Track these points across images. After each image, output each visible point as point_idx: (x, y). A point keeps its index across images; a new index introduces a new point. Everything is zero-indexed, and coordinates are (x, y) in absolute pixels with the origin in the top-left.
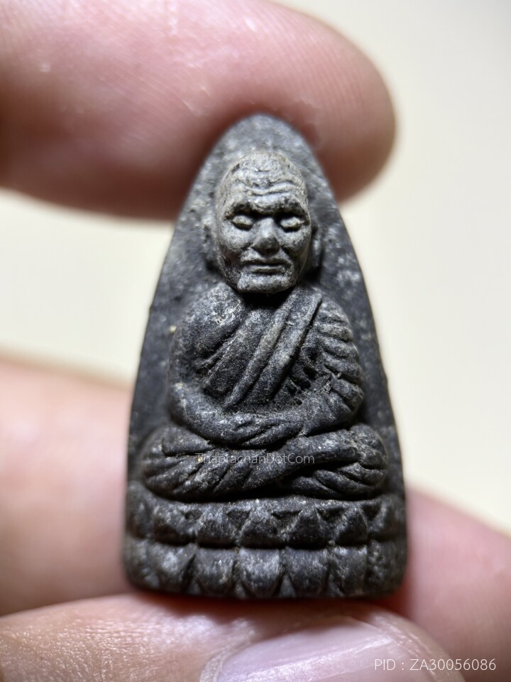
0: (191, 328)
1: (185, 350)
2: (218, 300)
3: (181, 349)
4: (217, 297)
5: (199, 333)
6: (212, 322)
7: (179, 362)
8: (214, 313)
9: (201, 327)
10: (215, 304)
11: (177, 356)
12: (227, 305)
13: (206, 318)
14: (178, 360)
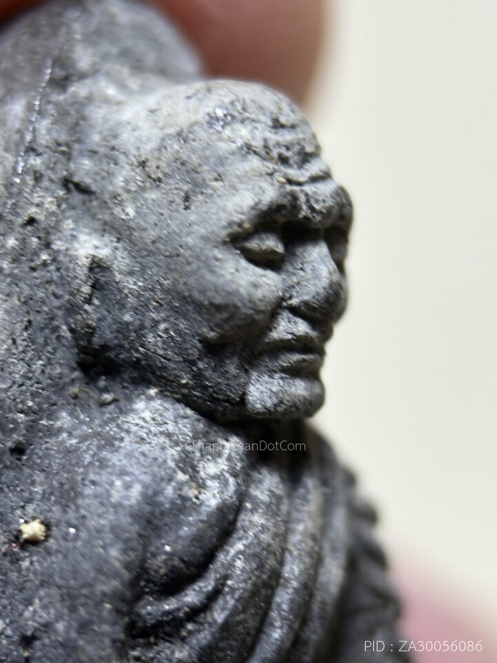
0: (136, 516)
1: (127, 575)
2: (177, 443)
3: (116, 575)
4: (169, 435)
5: (156, 528)
6: (184, 499)
7: (110, 611)
8: (181, 477)
9: (162, 513)
10: (174, 452)
11: (104, 594)
12: (198, 454)
13: (169, 491)
14: (108, 606)
